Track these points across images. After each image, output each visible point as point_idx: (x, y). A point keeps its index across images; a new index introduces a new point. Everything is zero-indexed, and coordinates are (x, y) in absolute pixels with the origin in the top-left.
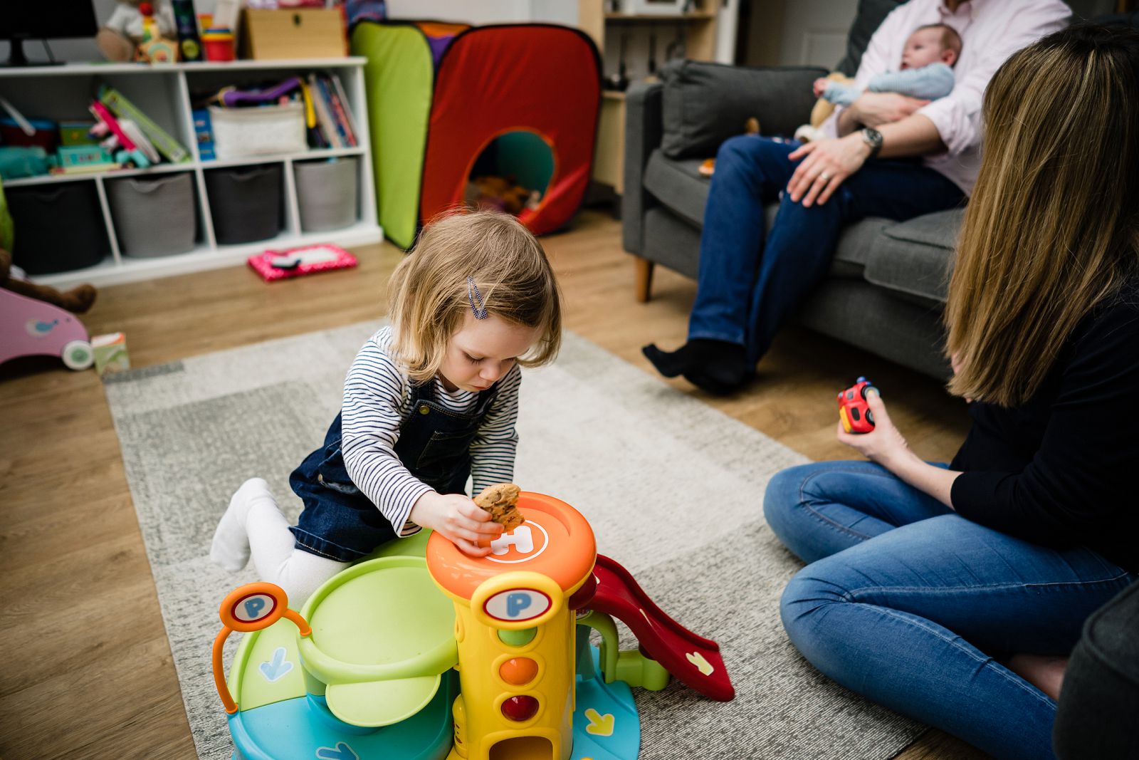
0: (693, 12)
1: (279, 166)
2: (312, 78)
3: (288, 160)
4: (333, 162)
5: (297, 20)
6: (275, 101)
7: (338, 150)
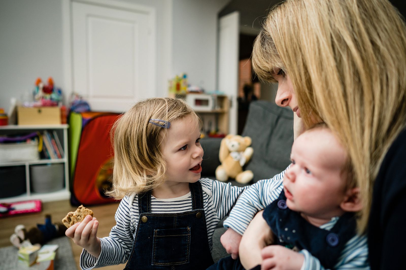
0: (218, 109)
1: (23, 167)
2: (46, 133)
3: (27, 165)
4: (50, 166)
5: (40, 111)
6: (25, 141)
7: (54, 160)
